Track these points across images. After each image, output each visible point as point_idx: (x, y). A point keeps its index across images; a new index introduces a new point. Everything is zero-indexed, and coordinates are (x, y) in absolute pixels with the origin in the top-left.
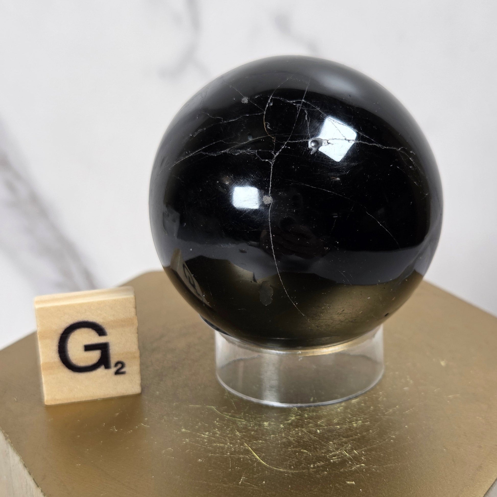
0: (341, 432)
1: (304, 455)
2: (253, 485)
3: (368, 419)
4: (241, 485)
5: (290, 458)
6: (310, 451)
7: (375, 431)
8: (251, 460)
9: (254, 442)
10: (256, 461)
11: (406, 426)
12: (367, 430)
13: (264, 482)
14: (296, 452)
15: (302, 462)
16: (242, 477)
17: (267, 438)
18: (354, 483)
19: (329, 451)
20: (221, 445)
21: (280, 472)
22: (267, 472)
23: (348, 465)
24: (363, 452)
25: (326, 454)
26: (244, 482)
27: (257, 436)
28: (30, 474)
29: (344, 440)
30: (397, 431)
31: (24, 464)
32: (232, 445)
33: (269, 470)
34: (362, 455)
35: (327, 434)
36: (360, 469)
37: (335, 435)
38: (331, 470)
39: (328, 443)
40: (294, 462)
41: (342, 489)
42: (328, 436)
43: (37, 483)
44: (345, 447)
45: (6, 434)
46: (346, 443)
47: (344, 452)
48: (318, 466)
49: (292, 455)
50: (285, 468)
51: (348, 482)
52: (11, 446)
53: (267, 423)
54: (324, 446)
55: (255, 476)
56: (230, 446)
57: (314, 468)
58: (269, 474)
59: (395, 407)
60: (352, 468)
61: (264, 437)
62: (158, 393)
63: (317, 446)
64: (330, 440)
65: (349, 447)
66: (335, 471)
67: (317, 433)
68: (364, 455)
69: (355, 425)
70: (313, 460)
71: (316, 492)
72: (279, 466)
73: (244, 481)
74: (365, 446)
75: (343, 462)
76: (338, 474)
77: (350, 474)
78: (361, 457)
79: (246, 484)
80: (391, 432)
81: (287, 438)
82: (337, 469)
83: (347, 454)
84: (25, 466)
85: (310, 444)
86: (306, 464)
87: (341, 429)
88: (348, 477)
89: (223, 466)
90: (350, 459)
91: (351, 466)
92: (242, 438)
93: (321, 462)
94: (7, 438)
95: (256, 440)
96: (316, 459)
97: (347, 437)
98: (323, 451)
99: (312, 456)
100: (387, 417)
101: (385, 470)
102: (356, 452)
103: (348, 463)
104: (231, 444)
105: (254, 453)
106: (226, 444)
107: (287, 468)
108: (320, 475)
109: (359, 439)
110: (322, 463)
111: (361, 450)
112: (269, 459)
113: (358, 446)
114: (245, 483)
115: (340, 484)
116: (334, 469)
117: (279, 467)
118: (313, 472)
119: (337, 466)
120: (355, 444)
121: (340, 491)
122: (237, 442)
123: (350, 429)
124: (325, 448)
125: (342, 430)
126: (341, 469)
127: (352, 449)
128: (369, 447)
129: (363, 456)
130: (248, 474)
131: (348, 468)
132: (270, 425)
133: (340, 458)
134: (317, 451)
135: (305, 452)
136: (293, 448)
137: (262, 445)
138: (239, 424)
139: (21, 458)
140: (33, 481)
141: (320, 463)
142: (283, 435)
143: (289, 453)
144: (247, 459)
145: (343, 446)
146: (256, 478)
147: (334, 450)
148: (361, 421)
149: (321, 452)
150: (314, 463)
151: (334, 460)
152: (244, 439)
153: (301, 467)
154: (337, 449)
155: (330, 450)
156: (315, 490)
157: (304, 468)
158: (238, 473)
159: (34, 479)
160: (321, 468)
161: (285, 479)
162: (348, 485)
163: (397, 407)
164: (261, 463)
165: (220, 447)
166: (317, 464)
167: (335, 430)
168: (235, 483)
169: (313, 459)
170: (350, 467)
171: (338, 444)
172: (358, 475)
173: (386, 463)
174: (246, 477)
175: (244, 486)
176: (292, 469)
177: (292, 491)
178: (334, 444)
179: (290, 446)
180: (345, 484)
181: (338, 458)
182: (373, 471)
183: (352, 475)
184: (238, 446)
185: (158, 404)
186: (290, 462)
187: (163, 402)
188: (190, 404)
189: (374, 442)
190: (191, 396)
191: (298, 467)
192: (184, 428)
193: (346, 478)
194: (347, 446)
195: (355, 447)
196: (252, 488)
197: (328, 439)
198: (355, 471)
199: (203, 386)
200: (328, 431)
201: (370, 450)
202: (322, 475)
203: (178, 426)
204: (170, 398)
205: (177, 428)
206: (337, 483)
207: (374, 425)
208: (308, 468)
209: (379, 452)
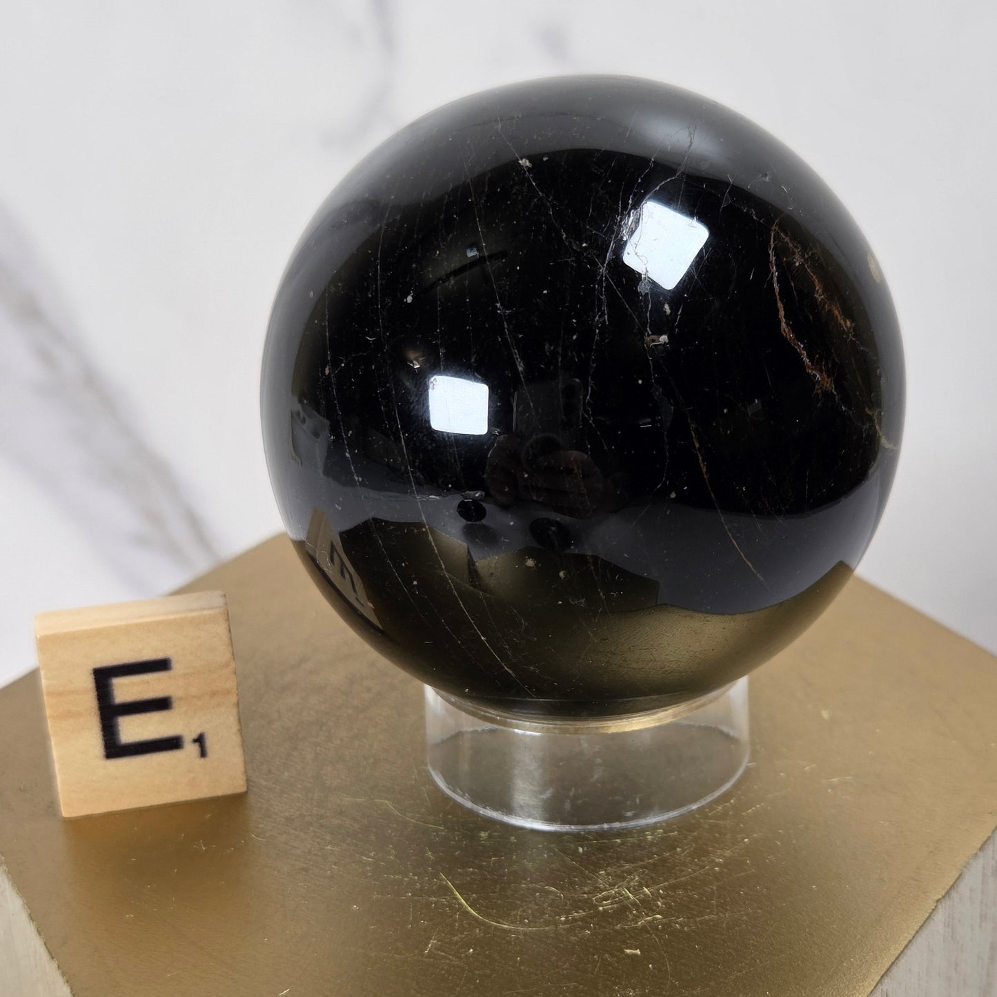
0: (622, 852)
1: (551, 897)
2: (451, 957)
3: (675, 826)
4: (429, 956)
5: (524, 904)
6: (562, 888)
7: (686, 850)
8: (449, 906)
9: (459, 870)
10: (459, 910)
11: (746, 840)
12: (672, 848)
13: (471, 950)
14: (535, 890)
15: (545, 911)
16: (432, 941)
17: (484, 863)
18: (638, 952)
20: (397, 877)
21: (503, 930)
22: (478, 931)
23: (631, 917)
24: (661, 891)
25: (590, 896)
26: (434, 950)
27: (465, 859)
28: (39, 933)
29: (627, 866)
30: (728, 850)
32: (416, 878)
33: (483, 925)
34: (656, 896)
35: (595, 855)
36: (653, 925)
37: (611, 858)
38: (597, 927)
39: (597, 874)
40: (530, 911)
41: (616, 965)
42: (598, 859)
43: (51, 951)
44: (629, 882)
46: (630, 873)
47: (625, 892)
48: (574, 920)
49: (527, 897)
50: (512, 923)
51: (628, 951)
52: (8, 878)
53: (487, 834)
54: (589, 880)
55: (455, 939)
56: (414, 880)
57: (566, 922)
58: (482, 935)
59: (728, 801)
60: (637, 923)
61: (477, 862)
62: (286, 774)
63: (576, 879)
64: (600, 868)
65: (635, 881)
66: (605, 928)
67: (579, 853)
68: (662, 898)
69: (650, 837)
70: (566, 908)
71: (567, 969)
72: (501, 919)
73: (435, 948)
74: (666, 880)
75: (622, 910)
76: (609, 934)
77: (633, 934)
78: (656, 901)
79: (438, 955)
80: (717, 852)
81: (521, 864)
82: (610, 924)
83: (630, 895)
84: (31, 918)
85: (564, 875)
86: (553, 914)
87: (622, 846)
88: (628, 941)
89: (398, 920)
90: (634, 904)
91: (635, 920)
92: (437, 863)
93: (580, 911)
95: (463, 868)
96: (571, 904)
97: (633, 861)
98: (586, 889)
99: (564, 899)
100: (711, 821)
101: (698, 928)
102: (648, 892)
103: (631, 913)
104: (414, 875)
105: (457, 893)
106: (406, 875)
107: (515, 923)
108: (576, 936)
109: (655, 865)
110: (582, 913)
111: (658, 886)
112: (483, 906)
113: (652, 878)
114: (437, 952)
115: (612, 955)
116: (604, 924)
117: (501, 921)
118: (564, 930)
119: (610, 920)
120: (647, 875)
121: (610, 968)
122: (426, 872)
123: (639, 846)
124: (589, 884)
125: (626, 847)
126: (617, 925)
127: (641, 886)
128: (672, 881)
129: (660, 899)
130: (443, 935)
131: (629, 923)
132: (490, 837)
133: (616, 903)
134: (575, 889)
135: (552, 892)
136: (531, 882)
137: (473, 877)
138: (434, 835)
139: (25, 901)
141: (578, 913)
142: (514, 857)
143: (523, 892)
144: (443, 905)
145: (624, 878)
146: (457, 943)
147: (606, 888)
148: (661, 831)
149: (582, 891)
150: (568, 913)
151: (605, 906)
152: (441, 866)
153: (542, 920)
154: (612, 885)
155: (599, 888)
156: (565, 966)
157: (547, 923)
158: (423, 933)
159: (45, 944)
160: (580, 923)
161: (511, 945)
162: (628, 955)
163: (732, 801)
164: (468, 912)
165: (395, 880)
166: (572, 914)
167: (612, 848)
168: (416, 951)
169: (566, 905)
170: (633, 920)
171: (615, 876)
172: (648, 936)
173: (701, 914)
174: (438, 941)
175: (433, 958)
176: (525, 924)
177: (523, 968)
178: (608, 874)
179: (525, 879)
180: (621, 953)
181: (612, 904)
182: (677, 929)
183: (636, 936)
184: (429, 880)
185: (285, 796)
186: (523, 911)
187: (295, 791)
188: (345, 795)
189: (683, 871)
190: (348, 779)
191: (537, 920)
192: (330, 843)
193: (624, 942)
194: (632, 879)
195: (647, 882)
196: (448, 961)
197: (597, 867)
198: (642, 929)
199: (371, 760)
200: (598, 849)
201: (674, 887)
202: (580, 936)
203: (319, 840)
204: (308, 784)
205: (318, 843)
206: (608, 952)
207: (686, 838)
208: (556, 923)
209: (691, 891)
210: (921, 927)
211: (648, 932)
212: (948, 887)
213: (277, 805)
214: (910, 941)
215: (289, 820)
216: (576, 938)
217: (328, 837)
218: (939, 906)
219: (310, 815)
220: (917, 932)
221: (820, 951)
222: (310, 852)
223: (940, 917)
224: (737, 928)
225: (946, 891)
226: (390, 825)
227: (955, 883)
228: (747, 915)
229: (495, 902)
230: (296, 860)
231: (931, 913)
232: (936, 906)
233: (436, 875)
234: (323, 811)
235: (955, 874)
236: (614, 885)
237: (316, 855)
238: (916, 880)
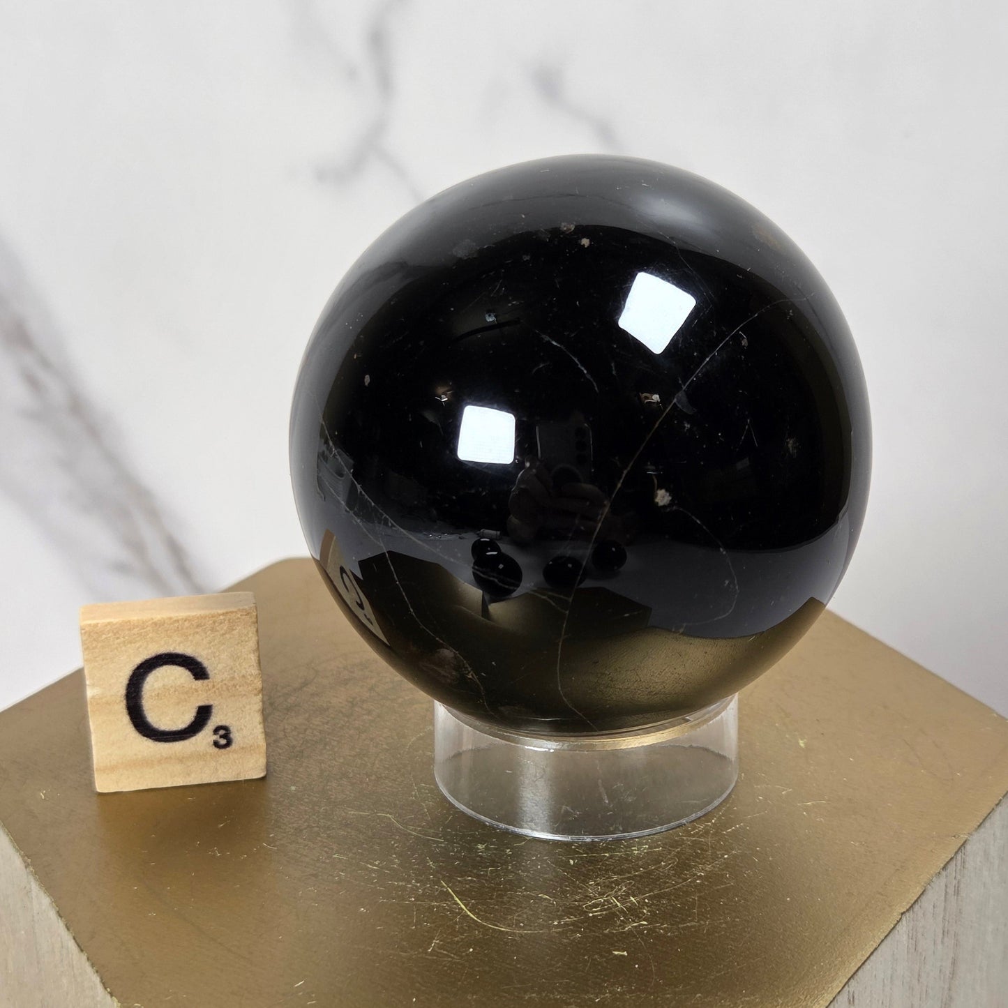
0: (610, 865)
1: (544, 904)
2: (452, 955)
3: (660, 843)
4: (431, 954)
5: (519, 910)
6: (554, 896)
7: (670, 864)
8: (451, 911)
9: (459, 879)
10: (459, 914)
11: (726, 856)
12: (658, 862)
13: (471, 950)
14: (530, 897)
15: (539, 916)
16: (434, 941)
17: (482, 873)
18: (625, 953)
19: (587, 897)
20: (400, 883)
21: (501, 932)
22: (477, 933)
23: (618, 922)
24: (646, 901)
25: (581, 903)
26: (437, 949)
27: (464, 868)
28: (68, 929)
29: (615, 878)
30: (709, 865)
31: (58, 912)
32: (419, 884)
33: (482, 928)
34: (642, 905)
35: (585, 867)
36: (639, 930)
37: (601, 870)
38: (587, 931)
39: (587, 884)
40: (525, 916)
41: (605, 964)
42: (588, 870)
43: (80, 944)
44: (616, 892)
45: (26, 858)
46: (618, 884)
47: (613, 900)
48: (566, 924)
49: (523, 903)
50: (509, 926)
51: (616, 953)
52: (34, 879)
53: (484, 846)
54: (580, 889)
55: (456, 939)
56: (416, 886)
57: (557, 926)
58: (481, 936)
60: (624, 928)
61: (475, 871)
62: (293, 788)
63: (568, 889)
64: (590, 879)
65: (622, 891)
66: (595, 932)
67: (570, 864)
68: (648, 907)
69: (636, 852)
70: (559, 913)
71: (559, 967)
72: (498, 922)
73: (438, 947)
74: (651, 890)
75: (611, 917)
76: (599, 937)
77: (620, 938)
78: (642, 909)
79: (441, 953)
80: (698, 867)
81: (516, 874)
82: (599, 929)
83: (618, 903)
84: (60, 915)
85: (556, 884)
86: (545, 918)
87: (611, 860)
88: (617, 944)
89: (403, 921)
90: (622, 911)
91: (623, 925)
92: (438, 872)
94: (28, 865)
95: (462, 877)
96: (563, 911)
97: (621, 872)
98: (577, 897)
99: (557, 906)
100: (693, 839)
101: (681, 933)
102: (634, 901)
103: (619, 919)
104: (417, 882)
105: (457, 899)
106: (409, 882)
107: (512, 927)
108: (568, 938)
109: (640, 876)
110: (573, 918)
111: (643, 896)
112: (481, 910)
113: (638, 888)
114: (439, 951)
115: (602, 956)
116: (594, 929)
117: (499, 924)
118: (556, 933)
119: (599, 925)
120: (634, 885)
121: (600, 967)
122: (428, 879)
123: (627, 860)
124: (580, 893)
125: (614, 861)
126: (606, 929)
128: (656, 892)
129: (646, 908)
130: (445, 936)
131: (617, 928)
132: (487, 849)
133: (605, 910)
134: (566, 897)
135: (546, 899)
136: (525, 890)
137: (471, 884)
138: (434, 847)
139: (53, 900)
140: (73, 941)
141: (570, 918)
142: (510, 868)
143: (518, 899)
144: (445, 909)
145: (612, 888)
146: (458, 942)
147: (595, 896)
148: (647, 846)
149: (573, 899)
150: (560, 918)
151: (594, 913)
152: (441, 874)
153: (536, 924)
154: (601, 894)
155: (590, 897)
156: (558, 965)
157: (541, 927)
158: (426, 934)
159: (74, 939)
160: (571, 927)
161: (508, 945)
162: (616, 955)
163: (713, 821)
164: (468, 916)
165: (398, 886)
166: (564, 919)
167: (601, 861)
168: (420, 950)
169: (558, 911)
170: (620, 925)
171: (604, 886)
172: (635, 939)
173: (683, 921)
174: (441, 941)
175: (437, 956)
176: (520, 927)
177: (519, 966)
178: (598, 884)
179: (521, 888)
180: (610, 955)
181: (601, 911)
182: (661, 934)
183: (624, 940)
184: (430, 887)
185: (293, 808)
186: (519, 916)
187: (302, 804)
188: (350, 809)
189: (666, 883)
190: (353, 795)
191: (532, 924)
192: (337, 852)
193: (612, 945)
194: (620, 890)
195: (633, 892)
196: (450, 959)
197: (587, 877)
198: (628, 934)
199: (373, 777)
200: (588, 862)
201: (659, 897)
202: (572, 938)
203: (326, 849)
204: (315, 799)
205: (326, 852)
206: (598, 953)
207: (670, 853)
208: (549, 927)
209: (674, 900)
210: (886, 937)
211: (635, 936)
212: (912, 902)
213: (286, 817)
214: (876, 949)
215: (299, 830)
216: (568, 940)
217: (335, 847)
218: (904, 919)
219: (317, 827)
220: (883, 941)
221: (793, 956)
222: (318, 860)
223: (903, 928)
224: (716, 935)
225: (910, 905)
226: (393, 837)
227: (919, 898)
228: (726, 923)
229: (493, 908)
230: (305, 867)
231: (896, 924)
232: (901, 919)
233: (437, 883)
234: (329, 823)
235: (919, 890)
236: (603, 894)
237: (324, 862)
238: (882, 895)
